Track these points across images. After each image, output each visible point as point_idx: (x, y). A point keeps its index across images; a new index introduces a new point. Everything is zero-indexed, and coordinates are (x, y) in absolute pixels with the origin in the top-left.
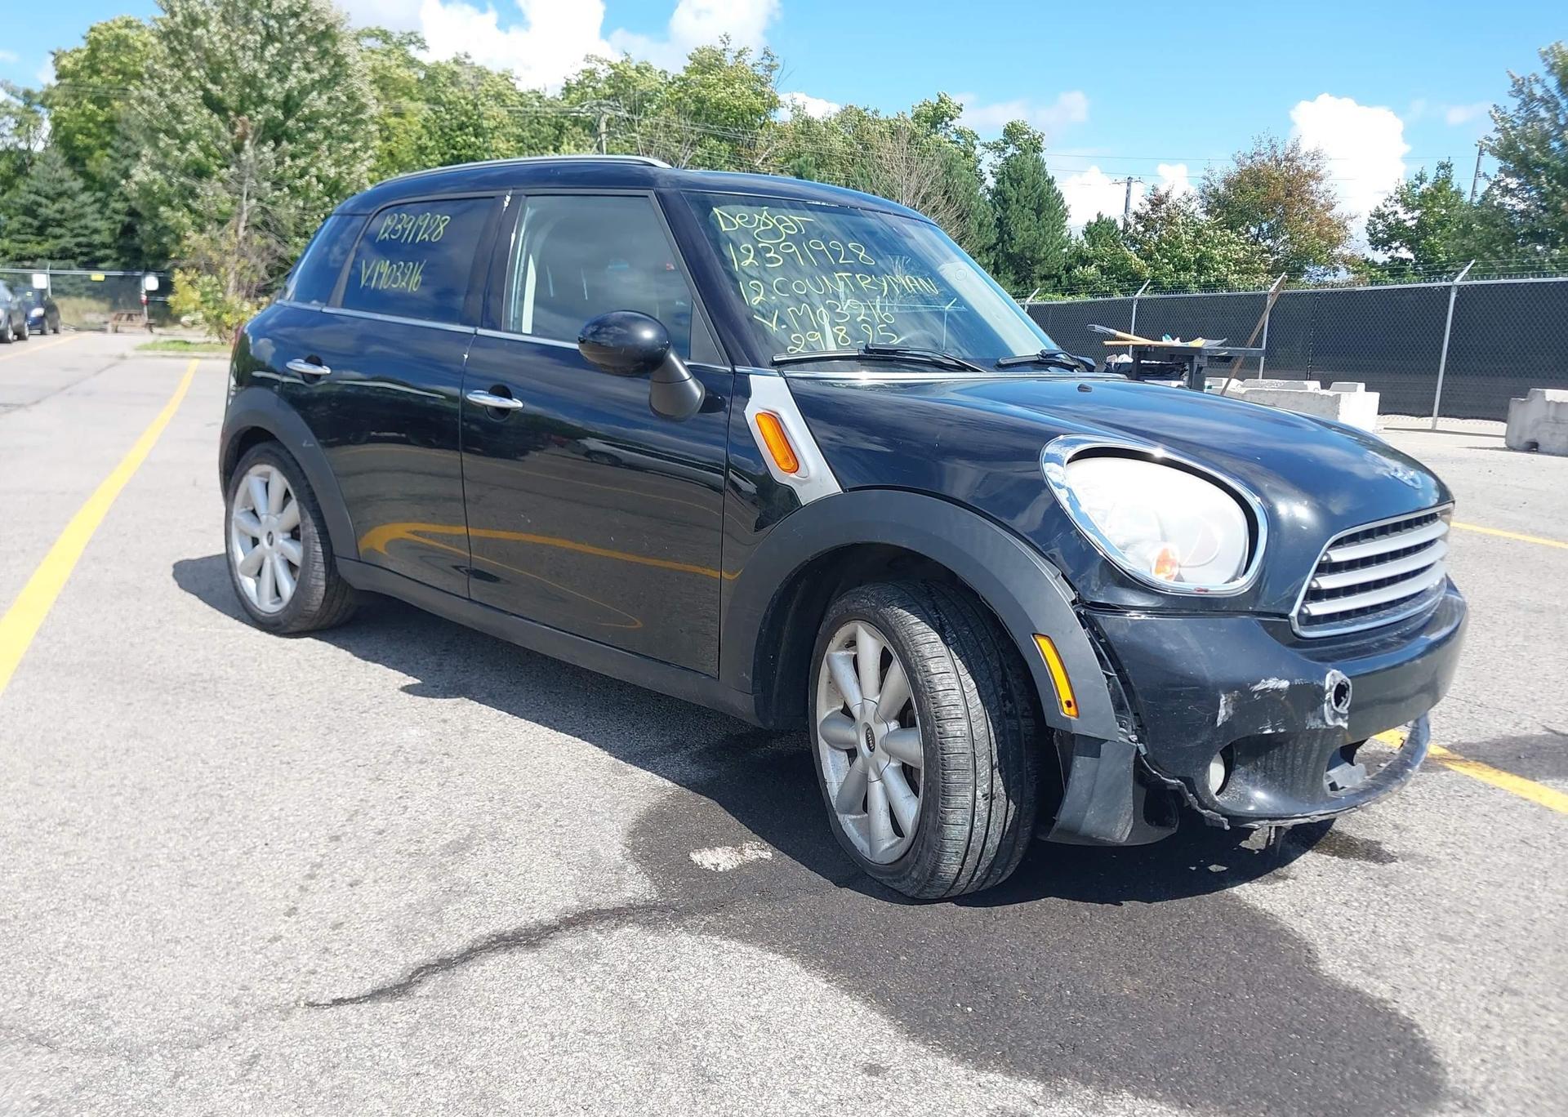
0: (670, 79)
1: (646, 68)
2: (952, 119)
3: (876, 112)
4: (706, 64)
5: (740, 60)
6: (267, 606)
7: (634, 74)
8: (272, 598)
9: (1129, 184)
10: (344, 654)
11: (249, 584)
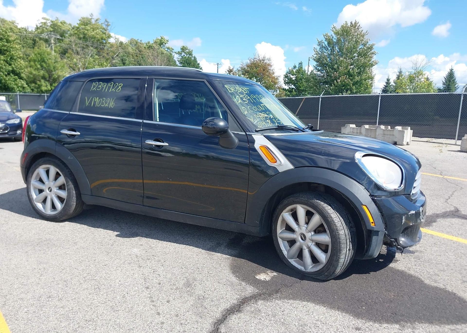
0: (73, 26)
1: (64, 23)
2: (165, 44)
3: (141, 41)
4: (85, 22)
5: (97, 22)
6: (49, 212)
7: (60, 24)
8: (51, 209)
9: (218, 65)
10: (86, 227)
11: (40, 206)
